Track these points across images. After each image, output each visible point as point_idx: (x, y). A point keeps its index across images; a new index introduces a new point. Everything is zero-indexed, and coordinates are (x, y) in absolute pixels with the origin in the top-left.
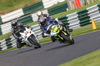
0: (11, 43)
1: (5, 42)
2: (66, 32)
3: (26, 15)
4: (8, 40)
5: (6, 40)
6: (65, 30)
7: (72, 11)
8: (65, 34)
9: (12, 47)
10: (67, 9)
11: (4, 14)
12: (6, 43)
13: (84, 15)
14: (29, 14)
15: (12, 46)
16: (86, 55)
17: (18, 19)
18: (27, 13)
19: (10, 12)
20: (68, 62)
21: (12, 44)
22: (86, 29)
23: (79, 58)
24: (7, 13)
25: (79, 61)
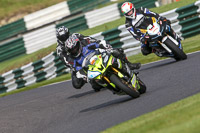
0: (45, 70)
1: (32, 69)
2: (121, 71)
3: (75, 14)
4: (38, 65)
5: (34, 65)
6: (120, 66)
7: (166, 6)
8: (120, 75)
9: (45, 79)
10: (157, 4)
11: (30, 12)
12: (35, 71)
13: (190, 16)
14: (81, 12)
15: (46, 76)
16: (195, 96)
17: (57, 23)
18: (75, 12)
19: (43, 8)
20: (158, 111)
21: (45, 73)
22: (194, 44)
23: (180, 102)
24: (36, 10)
25: (179, 109)
